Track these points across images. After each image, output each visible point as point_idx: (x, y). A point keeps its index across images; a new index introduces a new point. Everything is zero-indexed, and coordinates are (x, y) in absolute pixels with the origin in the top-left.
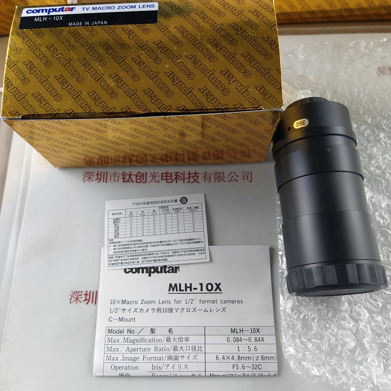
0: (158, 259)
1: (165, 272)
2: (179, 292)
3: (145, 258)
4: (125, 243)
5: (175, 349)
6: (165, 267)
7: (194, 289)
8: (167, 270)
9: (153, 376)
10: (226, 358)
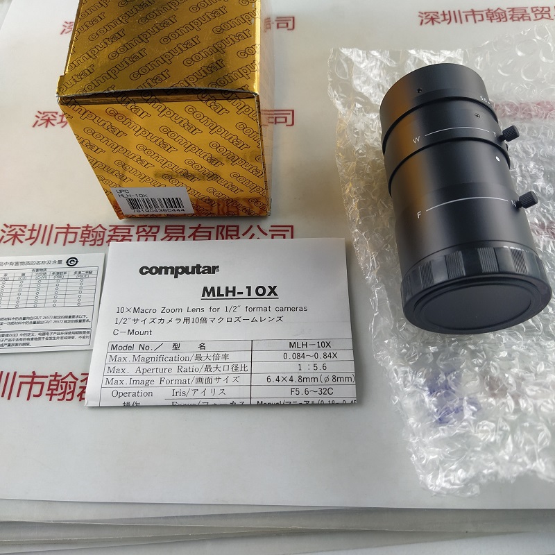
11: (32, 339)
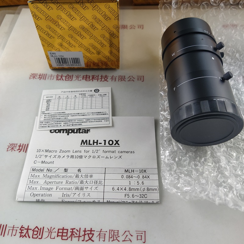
0: (75, 124)
1: (80, 133)
2: (88, 145)
3: (66, 123)
4: (53, 114)
5: (82, 182)
6: (80, 129)
7: (100, 143)
8: (81, 131)
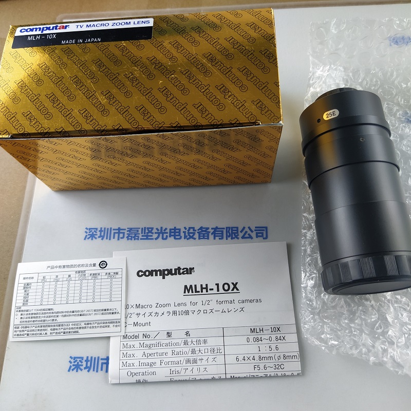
9: (172, 382)
10: (246, 359)
11: (80, 328)
